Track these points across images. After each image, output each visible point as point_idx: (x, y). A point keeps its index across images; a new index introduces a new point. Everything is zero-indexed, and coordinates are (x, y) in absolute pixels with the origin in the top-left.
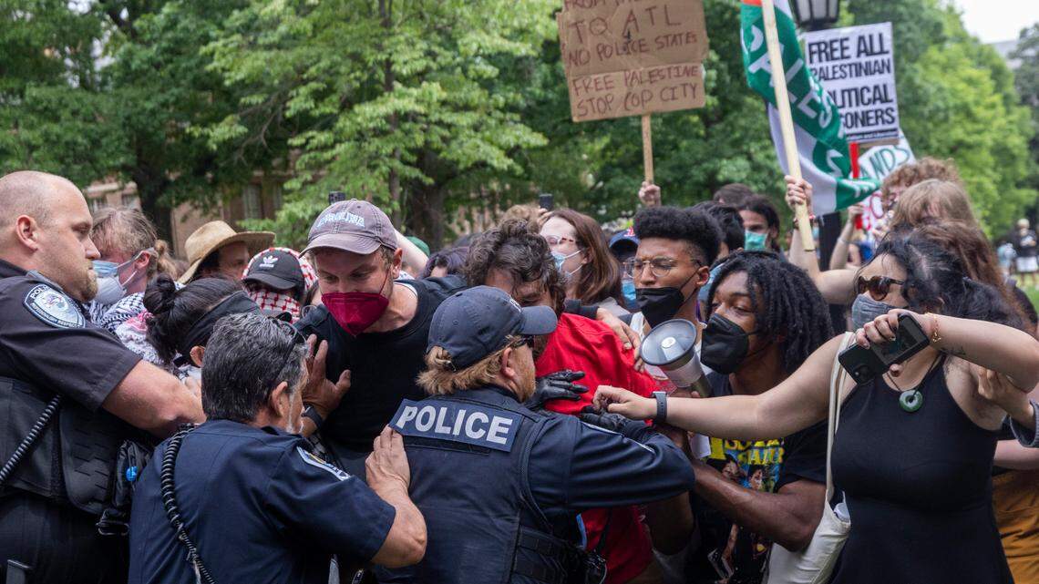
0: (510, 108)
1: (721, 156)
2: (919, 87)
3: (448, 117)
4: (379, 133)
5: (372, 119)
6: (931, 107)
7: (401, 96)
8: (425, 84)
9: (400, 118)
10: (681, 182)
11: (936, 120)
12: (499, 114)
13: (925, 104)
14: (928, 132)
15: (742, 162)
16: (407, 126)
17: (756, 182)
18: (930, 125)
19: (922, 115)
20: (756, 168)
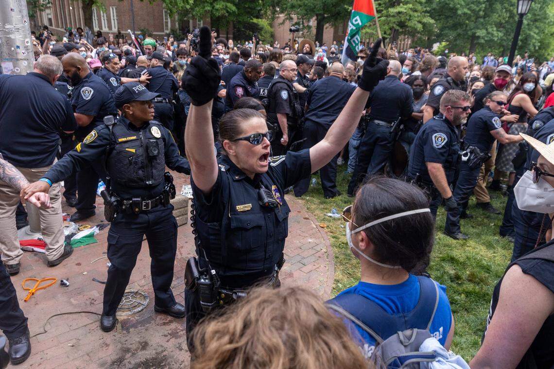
0: (426, 12)
1: (478, 28)
2: (547, 14)
3: (411, 13)
4: (393, 16)
5: (392, 13)
6: (549, 20)
7: (402, 7)
8: (408, 5)
9: (399, 13)
10: (464, 35)
11: (550, 24)
12: (423, 14)
13: (548, 19)
14: (545, 28)
15: (484, 31)
16: (400, 15)
17: (487, 37)
18: (547, 26)
19: (545, 23)
20: (488, 33)
